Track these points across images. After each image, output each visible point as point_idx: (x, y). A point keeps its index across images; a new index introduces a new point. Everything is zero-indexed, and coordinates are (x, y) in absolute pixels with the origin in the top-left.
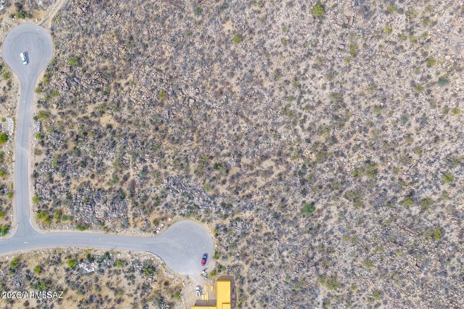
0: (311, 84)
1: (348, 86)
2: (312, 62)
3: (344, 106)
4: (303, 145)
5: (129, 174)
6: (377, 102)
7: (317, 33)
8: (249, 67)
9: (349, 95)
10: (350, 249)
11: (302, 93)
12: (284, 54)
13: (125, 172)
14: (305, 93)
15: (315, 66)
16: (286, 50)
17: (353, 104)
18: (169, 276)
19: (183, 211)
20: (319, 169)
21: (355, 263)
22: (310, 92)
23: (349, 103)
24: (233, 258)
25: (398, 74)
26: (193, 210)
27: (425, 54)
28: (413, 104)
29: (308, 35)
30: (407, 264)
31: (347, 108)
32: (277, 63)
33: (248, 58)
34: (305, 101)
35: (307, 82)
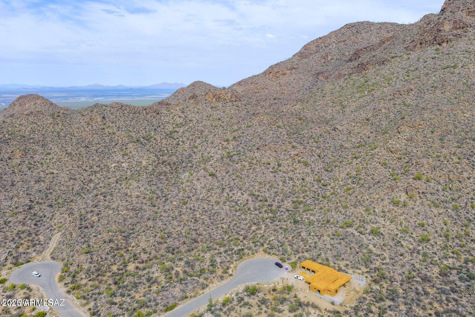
0: (236, 197)
1: (251, 189)
2: (228, 190)
3: (258, 196)
4: (260, 215)
5: (177, 271)
6: (268, 185)
7: (219, 181)
8: (201, 208)
9: (256, 191)
10: (333, 213)
11: (236, 202)
12: (213, 195)
13: (173, 272)
14: (237, 202)
15: (230, 191)
16: (212, 193)
17: (261, 193)
18: (270, 286)
19: (235, 258)
20: (280, 216)
21: (343, 213)
22: (239, 200)
23: (259, 194)
24: (293, 256)
25: (264, 174)
26: (240, 254)
27: (264, 164)
28: (280, 177)
29: (216, 184)
30: (356, 197)
31: (260, 195)
32: (213, 200)
33: (197, 206)
34: (241, 204)
35: (234, 197)
